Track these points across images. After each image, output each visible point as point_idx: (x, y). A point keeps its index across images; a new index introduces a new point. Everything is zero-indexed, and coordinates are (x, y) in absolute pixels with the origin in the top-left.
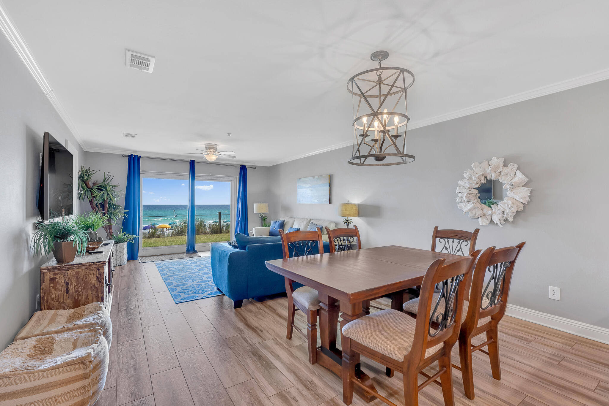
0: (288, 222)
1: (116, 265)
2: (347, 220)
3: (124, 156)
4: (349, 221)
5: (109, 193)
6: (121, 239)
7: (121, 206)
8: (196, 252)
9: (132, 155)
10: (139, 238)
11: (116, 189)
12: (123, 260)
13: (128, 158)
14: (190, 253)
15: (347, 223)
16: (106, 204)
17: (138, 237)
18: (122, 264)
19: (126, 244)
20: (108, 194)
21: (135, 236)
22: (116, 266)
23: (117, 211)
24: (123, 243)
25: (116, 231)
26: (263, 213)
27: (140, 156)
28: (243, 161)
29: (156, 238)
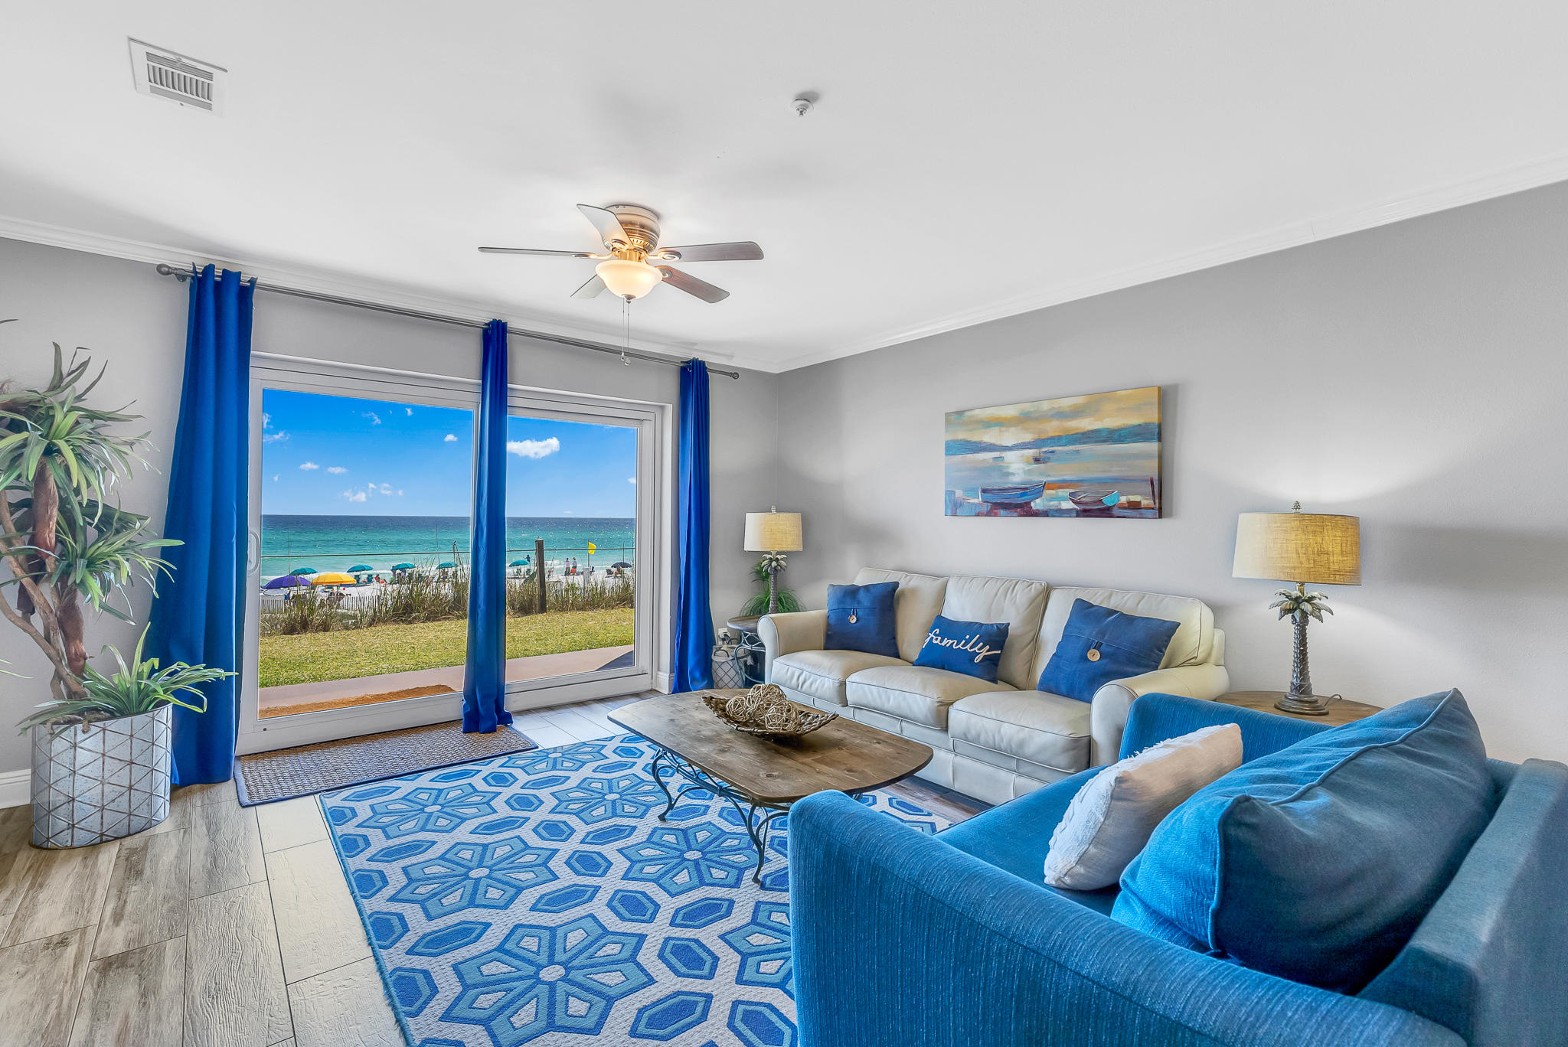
0: (914, 591)
1: (102, 835)
2: (1297, 600)
3: (168, 273)
4: (1307, 607)
5: (62, 444)
6: (134, 695)
7: (142, 518)
8: (506, 719)
9: (209, 269)
10: (239, 679)
11: (114, 431)
12: (144, 806)
13: (192, 286)
14: (482, 727)
15: (1297, 614)
16: (47, 504)
17: (234, 674)
18: (137, 823)
19: (166, 714)
20: (50, 451)
21: (221, 673)
22: (102, 842)
23: (118, 544)
24: (145, 711)
25: (105, 647)
26: (779, 553)
27: (253, 282)
28: (691, 344)
29: (317, 631)
